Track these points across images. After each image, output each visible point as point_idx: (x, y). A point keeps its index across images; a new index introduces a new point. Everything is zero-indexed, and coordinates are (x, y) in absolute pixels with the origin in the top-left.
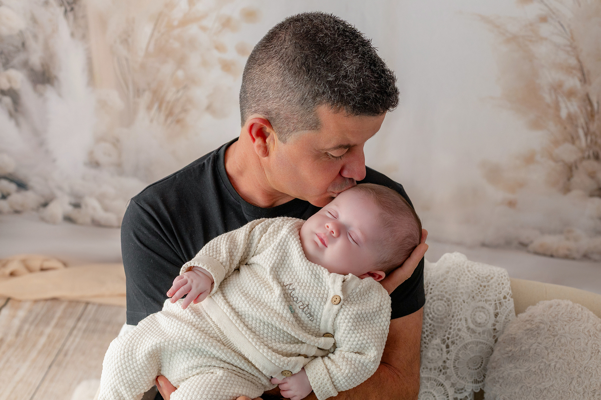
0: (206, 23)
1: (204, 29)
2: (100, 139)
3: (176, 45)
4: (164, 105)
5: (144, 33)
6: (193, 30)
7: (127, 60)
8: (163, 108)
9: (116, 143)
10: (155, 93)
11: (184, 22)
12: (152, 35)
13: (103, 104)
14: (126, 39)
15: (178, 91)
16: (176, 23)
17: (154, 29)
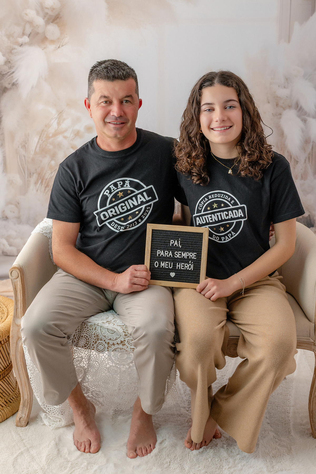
0: (66, 134)
1: (65, 137)
2: (8, 203)
3: (51, 147)
4: (44, 181)
5: (34, 141)
6: (60, 138)
7: (24, 156)
8: (44, 183)
9: (17, 204)
10: (39, 174)
11: (55, 135)
12: (38, 142)
13: (11, 183)
14: (25, 145)
15: (52, 173)
16: (51, 135)
17: (39, 139)
